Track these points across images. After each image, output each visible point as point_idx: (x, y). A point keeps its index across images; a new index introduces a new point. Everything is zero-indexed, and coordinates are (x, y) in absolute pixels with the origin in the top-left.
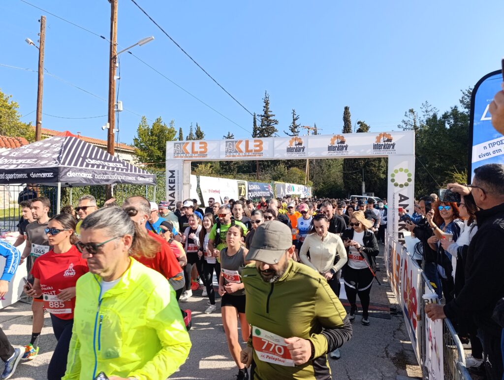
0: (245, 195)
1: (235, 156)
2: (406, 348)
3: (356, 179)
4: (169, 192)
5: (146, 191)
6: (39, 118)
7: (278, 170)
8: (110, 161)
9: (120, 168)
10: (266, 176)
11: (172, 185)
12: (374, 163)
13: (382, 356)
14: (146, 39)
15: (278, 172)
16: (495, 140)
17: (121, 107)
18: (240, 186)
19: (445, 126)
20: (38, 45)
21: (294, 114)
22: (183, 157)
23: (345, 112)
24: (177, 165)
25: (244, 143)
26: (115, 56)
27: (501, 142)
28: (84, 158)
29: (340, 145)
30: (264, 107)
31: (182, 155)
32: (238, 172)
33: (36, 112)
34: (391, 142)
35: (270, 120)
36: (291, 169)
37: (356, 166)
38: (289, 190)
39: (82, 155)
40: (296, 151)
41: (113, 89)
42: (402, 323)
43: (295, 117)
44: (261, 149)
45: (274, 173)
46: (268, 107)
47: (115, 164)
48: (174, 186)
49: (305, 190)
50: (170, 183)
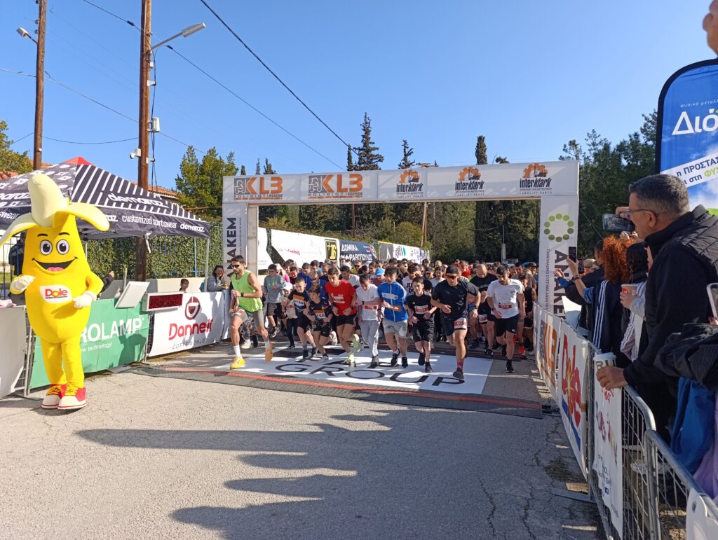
0: (336, 259)
1: (322, 198)
2: (564, 455)
3: (493, 239)
4: (227, 250)
5: (194, 249)
6: (38, 144)
7: (382, 227)
8: (144, 196)
9: (158, 207)
10: (365, 234)
11: (231, 239)
12: (518, 217)
13: (531, 464)
14: (194, 27)
15: (383, 229)
16: (693, 163)
17: (157, 127)
18: (329, 246)
19: (620, 161)
20: (36, 37)
21: (405, 147)
22: (247, 199)
23: (478, 144)
24: (239, 210)
25: (335, 179)
26: (149, 51)
27: (701, 166)
28: (107, 192)
29: (472, 181)
30: (363, 136)
31: (246, 196)
32: (326, 229)
33: (33, 135)
34: (545, 176)
35: (372, 155)
36: (402, 224)
37: (493, 222)
38: (398, 254)
39: (103, 189)
40: (410, 190)
41: (146, 99)
42: (560, 423)
43: (407, 150)
44: (360, 187)
45: (378, 231)
46: (369, 136)
47: (151, 201)
48: (235, 241)
49: (421, 254)
50: (228, 236)
